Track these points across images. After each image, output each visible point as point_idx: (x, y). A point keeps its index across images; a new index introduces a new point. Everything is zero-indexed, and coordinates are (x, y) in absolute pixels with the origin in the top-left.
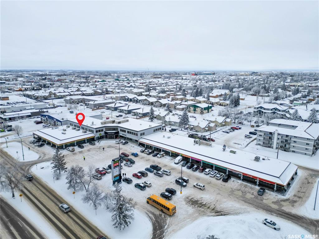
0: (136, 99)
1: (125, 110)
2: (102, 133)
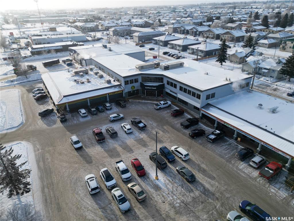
0: (195, 30)
1: (179, 46)
2: (135, 86)
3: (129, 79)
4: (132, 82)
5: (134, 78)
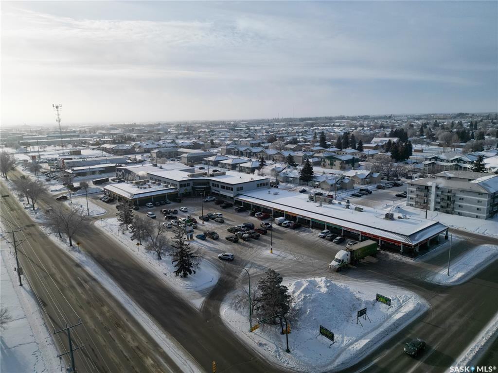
0: (249, 151)
1: (229, 164)
2: (188, 189)
3: (183, 183)
4: (185, 185)
5: (186, 183)
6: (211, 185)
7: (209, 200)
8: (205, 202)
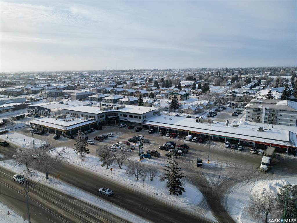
0: (115, 91)
1: (111, 100)
2: (103, 119)
3: (99, 115)
4: (101, 117)
6: (119, 115)
7: (122, 126)
8: (120, 128)
